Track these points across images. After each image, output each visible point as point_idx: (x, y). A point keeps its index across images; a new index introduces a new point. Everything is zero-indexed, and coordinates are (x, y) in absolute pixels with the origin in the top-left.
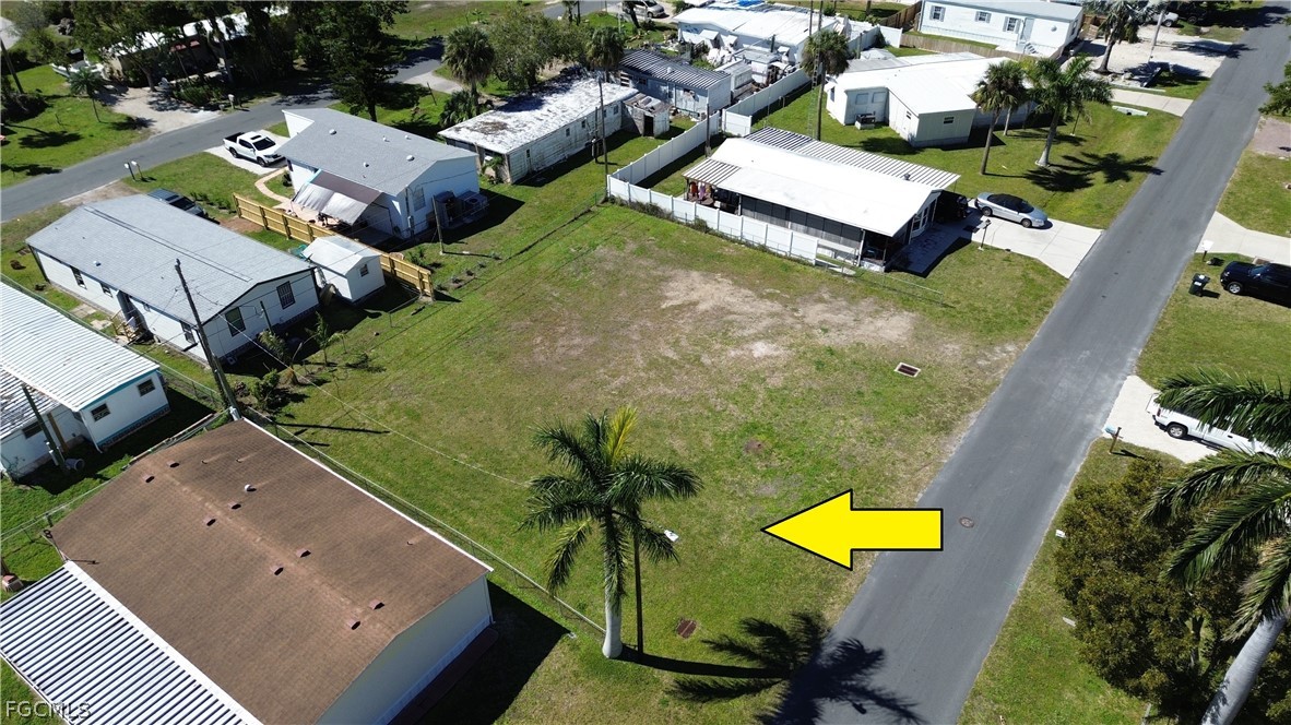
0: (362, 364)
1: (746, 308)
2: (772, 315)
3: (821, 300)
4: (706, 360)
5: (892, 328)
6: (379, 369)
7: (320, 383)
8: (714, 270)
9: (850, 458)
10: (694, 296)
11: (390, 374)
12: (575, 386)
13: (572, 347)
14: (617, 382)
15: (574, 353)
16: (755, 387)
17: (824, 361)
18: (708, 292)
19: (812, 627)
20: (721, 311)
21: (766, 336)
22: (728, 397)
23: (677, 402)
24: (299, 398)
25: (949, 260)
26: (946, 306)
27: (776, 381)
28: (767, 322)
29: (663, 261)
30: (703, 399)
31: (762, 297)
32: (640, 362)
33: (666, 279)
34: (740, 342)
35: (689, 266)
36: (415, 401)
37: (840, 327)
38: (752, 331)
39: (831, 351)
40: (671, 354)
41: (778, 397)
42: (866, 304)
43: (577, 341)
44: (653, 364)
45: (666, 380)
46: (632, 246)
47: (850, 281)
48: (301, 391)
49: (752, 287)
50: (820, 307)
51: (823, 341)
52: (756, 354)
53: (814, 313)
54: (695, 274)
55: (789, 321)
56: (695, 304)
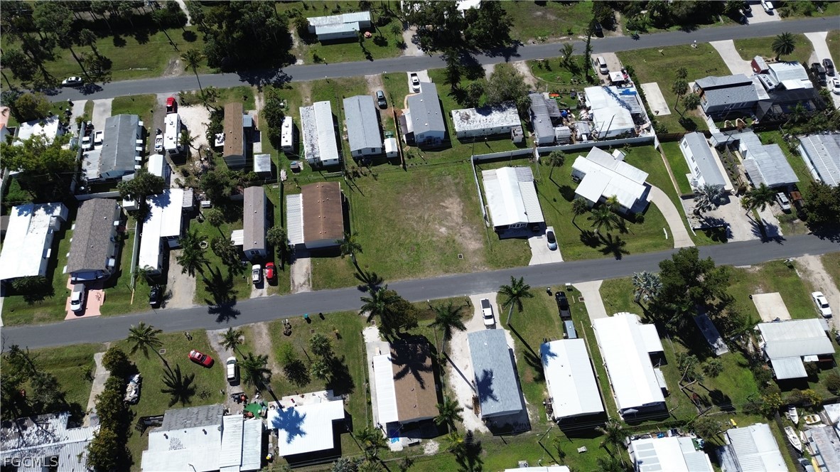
0: (375, 177)
1: (455, 218)
2: (457, 224)
3: (472, 228)
4: (430, 224)
5: (473, 245)
6: (376, 180)
7: (365, 175)
8: (463, 202)
9: (424, 263)
10: (451, 206)
11: (377, 182)
12: (402, 211)
13: (412, 201)
14: (409, 216)
15: (411, 202)
16: (430, 237)
17: (450, 241)
18: (454, 206)
19: (381, 280)
20: (450, 214)
21: (448, 228)
22: (423, 235)
23: (413, 229)
24: (359, 177)
25: (513, 240)
26: (492, 250)
27: (434, 239)
28: (453, 224)
29: (458, 191)
30: (419, 231)
31: (462, 217)
32: (418, 215)
33: (451, 196)
34: (441, 225)
35: (460, 196)
36: (375, 193)
37: (465, 237)
38: (447, 224)
39: (454, 241)
40: (426, 218)
41: (430, 243)
42: (479, 236)
43: (415, 200)
44: (420, 217)
45: (418, 222)
46: (457, 181)
47: (485, 228)
48: (361, 175)
49: (464, 213)
50: (469, 229)
51: (456, 238)
52: (441, 230)
53: (466, 230)
54: (459, 200)
55: (458, 227)
56: (447, 208)
